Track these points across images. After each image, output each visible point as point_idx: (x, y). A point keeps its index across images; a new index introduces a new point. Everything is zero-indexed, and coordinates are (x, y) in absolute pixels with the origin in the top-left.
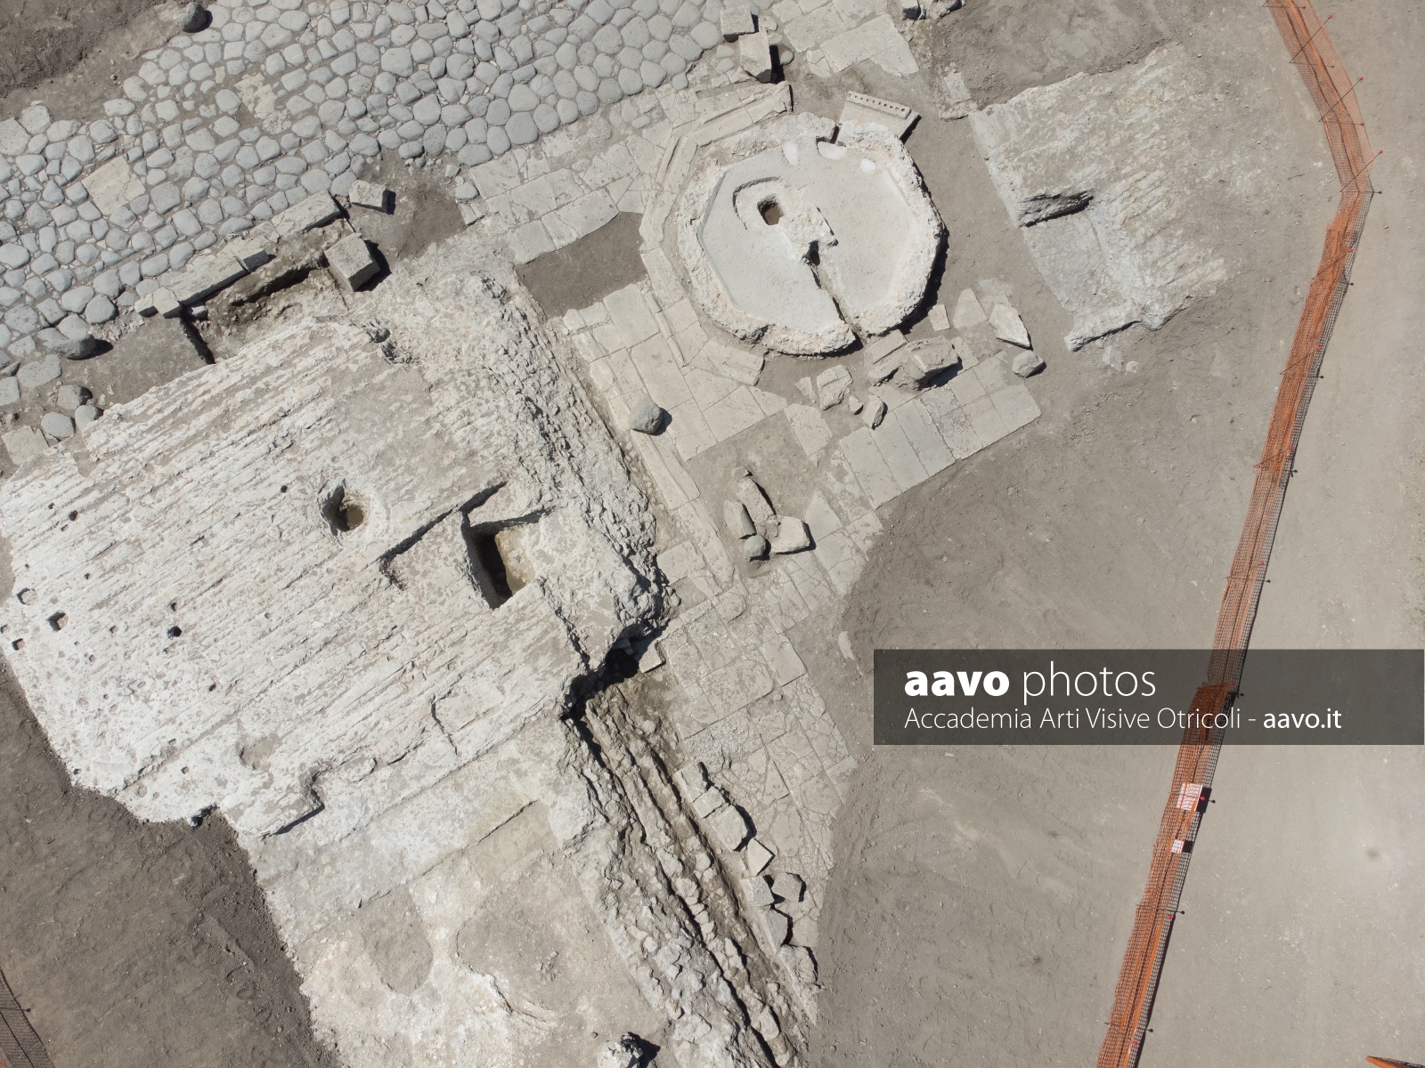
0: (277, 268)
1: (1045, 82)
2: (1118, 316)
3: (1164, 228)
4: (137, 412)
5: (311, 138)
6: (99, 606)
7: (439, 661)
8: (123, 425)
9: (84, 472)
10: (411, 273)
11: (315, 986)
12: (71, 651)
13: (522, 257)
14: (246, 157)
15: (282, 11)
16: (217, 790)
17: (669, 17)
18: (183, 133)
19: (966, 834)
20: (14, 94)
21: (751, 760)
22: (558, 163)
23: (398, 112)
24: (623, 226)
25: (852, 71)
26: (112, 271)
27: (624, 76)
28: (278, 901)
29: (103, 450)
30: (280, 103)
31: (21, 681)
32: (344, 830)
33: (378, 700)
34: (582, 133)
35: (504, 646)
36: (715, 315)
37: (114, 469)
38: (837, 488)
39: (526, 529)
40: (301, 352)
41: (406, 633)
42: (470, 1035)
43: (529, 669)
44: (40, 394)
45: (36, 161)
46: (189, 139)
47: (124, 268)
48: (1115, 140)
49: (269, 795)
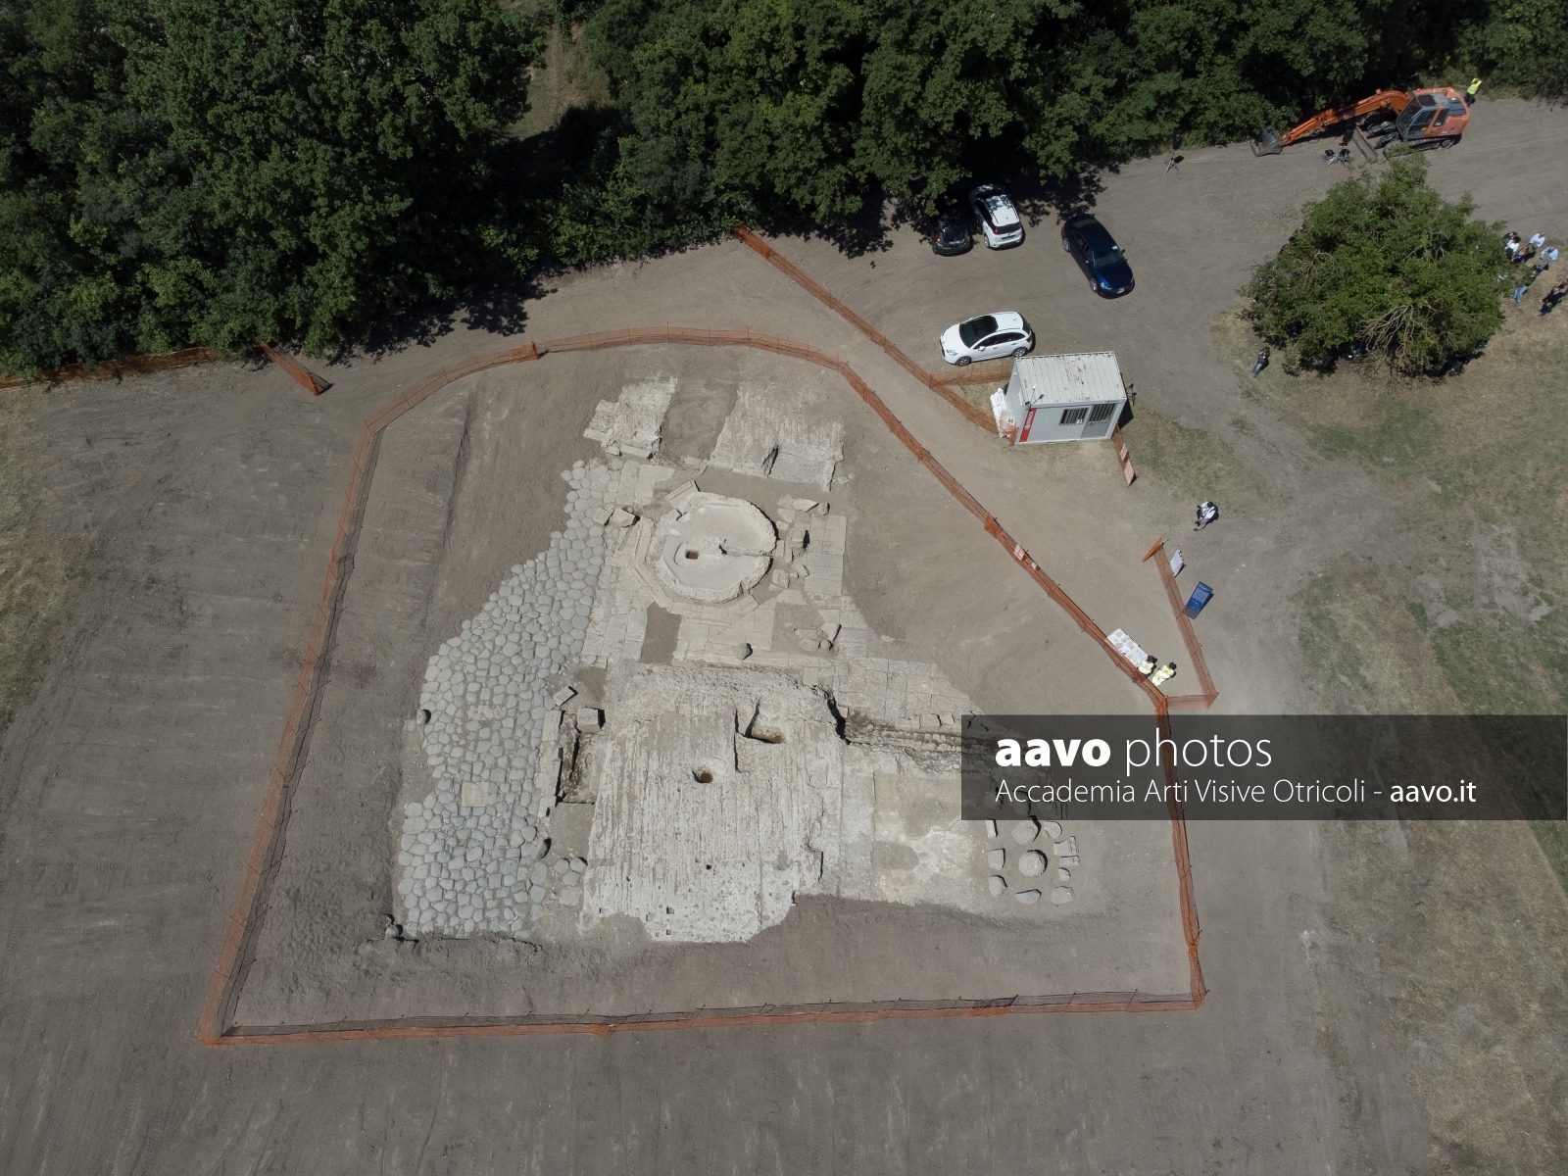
0: (569, 748)
1: (719, 431)
2: (829, 467)
3: (809, 431)
4: (600, 830)
5: (518, 703)
6: (676, 890)
7: (794, 773)
8: (602, 838)
9: (612, 864)
10: (610, 701)
11: (891, 897)
12: (687, 912)
13: (637, 656)
14: (506, 733)
15: (449, 680)
16: (787, 887)
17: (577, 539)
18: (474, 752)
19: (987, 640)
20: (393, 813)
21: (909, 700)
22: (607, 619)
23: (535, 662)
24: (653, 611)
25: (656, 492)
26: (514, 818)
27: (589, 571)
28: (847, 893)
29: (608, 851)
30: (492, 705)
31: (686, 940)
32: (837, 850)
33: (794, 803)
34: (600, 601)
35: (805, 746)
36: (721, 599)
37: (620, 851)
38: (823, 603)
39: (759, 719)
40: (623, 752)
41: (775, 778)
42: (948, 849)
43: (821, 743)
44: (551, 879)
45: (437, 820)
46: (479, 750)
47: (517, 812)
48: (762, 424)
49: (804, 866)
